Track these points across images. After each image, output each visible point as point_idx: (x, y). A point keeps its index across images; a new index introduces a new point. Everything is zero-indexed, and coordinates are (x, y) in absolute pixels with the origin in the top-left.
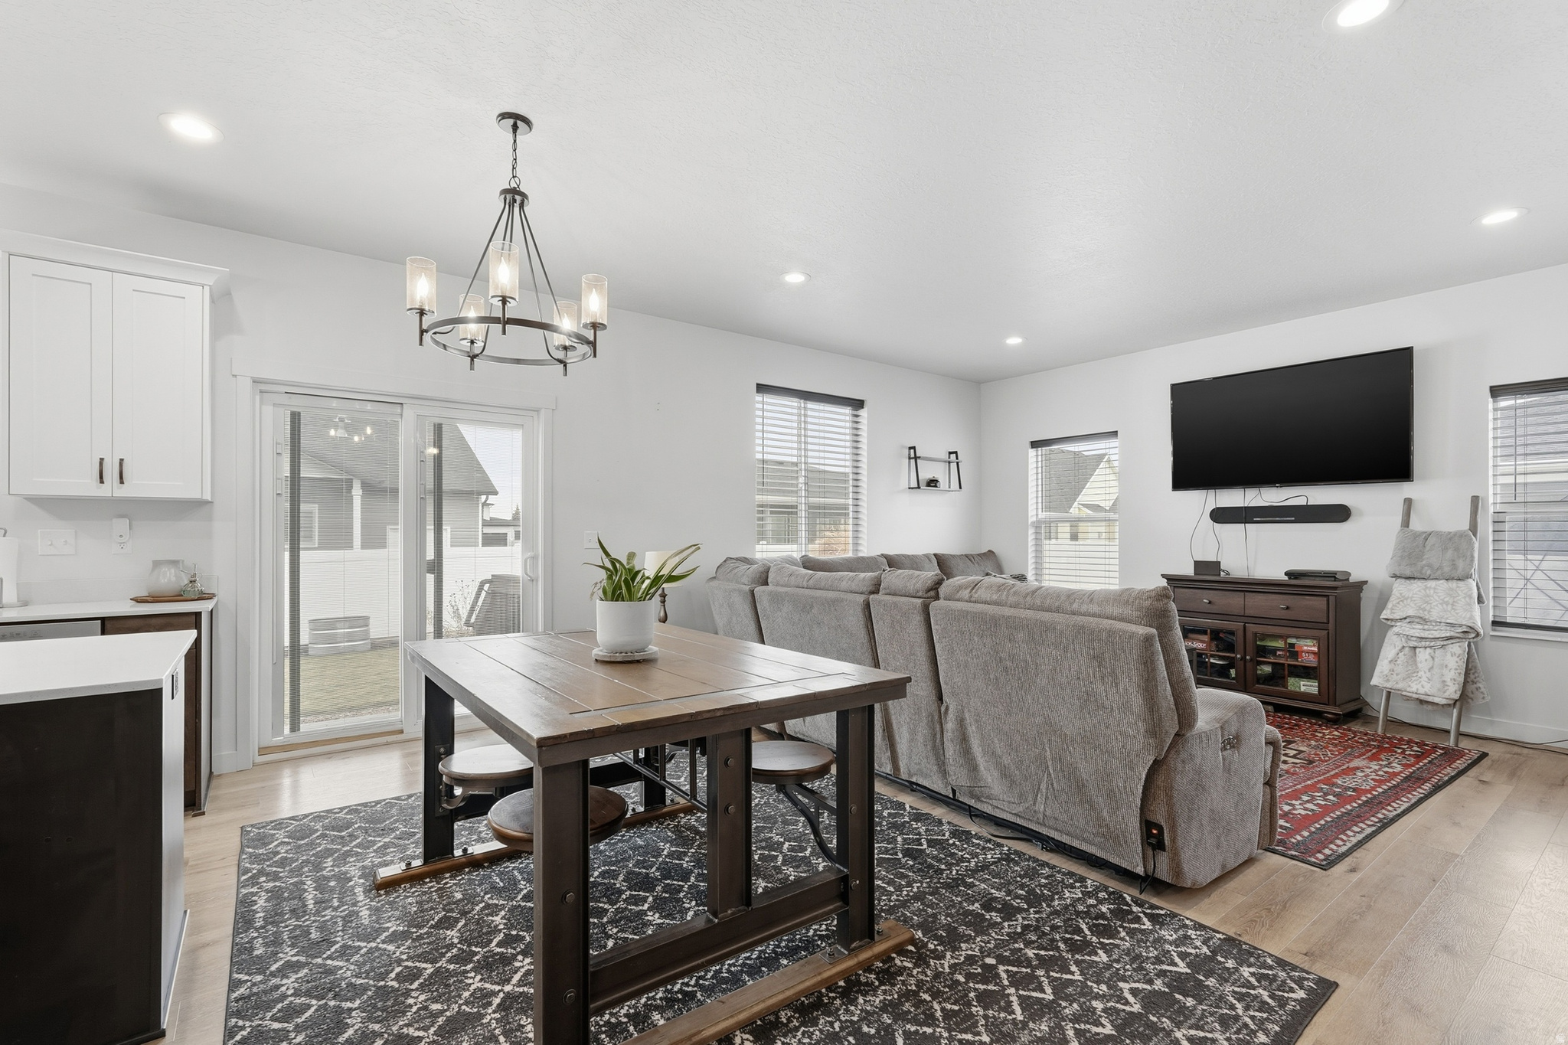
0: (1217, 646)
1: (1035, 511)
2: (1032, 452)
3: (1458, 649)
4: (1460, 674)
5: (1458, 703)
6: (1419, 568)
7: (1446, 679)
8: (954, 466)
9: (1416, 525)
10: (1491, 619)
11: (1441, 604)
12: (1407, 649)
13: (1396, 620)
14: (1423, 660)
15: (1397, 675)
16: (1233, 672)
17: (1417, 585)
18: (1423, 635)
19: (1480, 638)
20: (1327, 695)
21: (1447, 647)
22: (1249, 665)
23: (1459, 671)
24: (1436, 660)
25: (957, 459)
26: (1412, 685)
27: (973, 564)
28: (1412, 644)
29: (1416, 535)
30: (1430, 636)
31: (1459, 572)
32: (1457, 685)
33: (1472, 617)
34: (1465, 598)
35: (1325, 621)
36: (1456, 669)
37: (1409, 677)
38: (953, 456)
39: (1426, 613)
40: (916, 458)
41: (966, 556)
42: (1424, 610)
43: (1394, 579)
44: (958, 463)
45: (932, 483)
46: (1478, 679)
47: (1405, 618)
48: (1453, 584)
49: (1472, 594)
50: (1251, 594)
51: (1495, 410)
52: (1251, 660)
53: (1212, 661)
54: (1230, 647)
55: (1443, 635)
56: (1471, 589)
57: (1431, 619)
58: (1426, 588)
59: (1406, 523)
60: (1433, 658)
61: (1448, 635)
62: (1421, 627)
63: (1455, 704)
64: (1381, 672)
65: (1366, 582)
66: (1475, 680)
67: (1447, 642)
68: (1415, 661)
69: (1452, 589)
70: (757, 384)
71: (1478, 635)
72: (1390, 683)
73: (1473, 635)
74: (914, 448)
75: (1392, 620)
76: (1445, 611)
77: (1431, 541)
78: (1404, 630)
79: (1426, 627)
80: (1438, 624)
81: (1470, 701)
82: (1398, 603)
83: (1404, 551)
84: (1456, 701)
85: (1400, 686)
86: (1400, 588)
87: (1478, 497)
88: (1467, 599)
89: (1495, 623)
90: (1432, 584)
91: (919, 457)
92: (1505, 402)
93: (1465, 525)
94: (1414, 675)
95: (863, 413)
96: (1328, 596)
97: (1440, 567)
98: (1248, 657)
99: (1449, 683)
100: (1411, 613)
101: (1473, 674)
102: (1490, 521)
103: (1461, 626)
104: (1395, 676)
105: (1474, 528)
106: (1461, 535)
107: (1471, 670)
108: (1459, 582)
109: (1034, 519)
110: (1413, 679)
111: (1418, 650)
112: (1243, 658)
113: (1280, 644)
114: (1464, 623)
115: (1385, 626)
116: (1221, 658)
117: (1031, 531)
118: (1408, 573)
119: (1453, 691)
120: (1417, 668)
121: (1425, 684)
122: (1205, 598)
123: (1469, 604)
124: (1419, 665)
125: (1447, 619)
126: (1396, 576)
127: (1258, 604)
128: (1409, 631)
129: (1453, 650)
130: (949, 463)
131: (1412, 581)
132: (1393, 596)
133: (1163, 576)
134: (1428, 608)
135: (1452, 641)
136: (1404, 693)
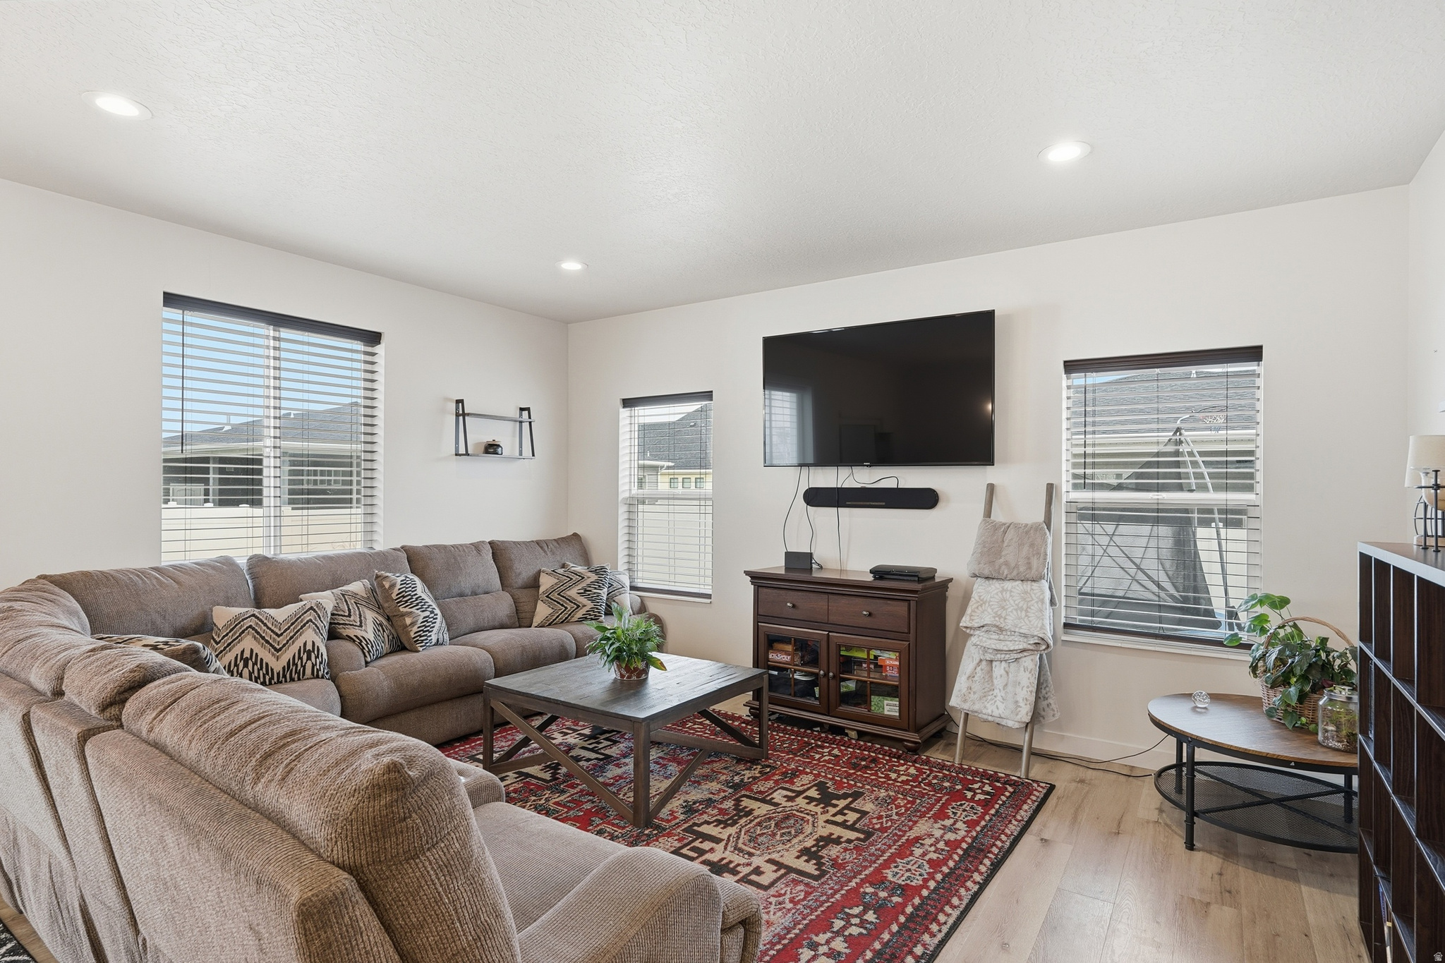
0: (802, 658)
1: (627, 486)
2: (625, 413)
3: (1030, 662)
4: (1031, 692)
5: (1029, 725)
6: (997, 567)
7: (1018, 699)
8: (526, 426)
9: (998, 516)
10: (1063, 620)
11: (1016, 610)
12: (984, 663)
13: (975, 629)
14: (999, 677)
15: (975, 693)
16: (817, 690)
17: (995, 586)
18: (999, 647)
19: (1049, 650)
20: (908, 720)
21: (1020, 660)
22: (832, 683)
23: (1030, 689)
24: (1010, 674)
25: (530, 418)
26: (988, 705)
27: (545, 552)
28: (989, 657)
29: (996, 527)
30: (1005, 648)
31: (1034, 573)
32: (1028, 706)
33: (1043, 627)
34: (1037, 602)
35: (906, 631)
36: (1028, 687)
37: (985, 696)
38: (525, 414)
39: (1002, 620)
40: (464, 415)
41: (538, 543)
42: (1000, 617)
43: (975, 578)
44: (530, 423)
45: (492, 448)
46: (1049, 694)
47: (983, 627)
48: (1028, 586)
49: (1044, 597)
50: (835, 597)
51: (1069, 387)
52: (834, 677)
53: (796, 676)
54: (814, 662)
55: (1016, 648)
56: (1043, 593)
57: (1007, 628)
58: (1003, 590)
59: (988, 513)
60: (1007, 673)
61: (1021, 647)
62: (997, 637)
63: (1027, 726)
64: (959, 691)
65: (951, 580)
66: (1046, 696)
67: (1021, 655)
68: (991, 677)
69: (1026, 593)
70: (165, 293)
71: (1048, 646)
72: (968, 704)
73: (1044, 647)
74: (462, 401)
75: (971, 628)
76: (1019, 619)
77: (1011, 534)
78: (981, 641)
79: (1002, 637)
80: (1013, 633)
81: (1041, 719)
82: (977, 608)
83: (984, 547)
84: (1028, 723)
85: (976, 707)
86: (981, 590)
87: (1052, 485)
88: (1040, 604)
89: (1067, 626)
90: (1008, 585)
91: (468, 414)
92: (1079, 379)
93: (1040, 518)
94: (991, 693)
95: (379, 349)
96: (910, 600)
97: (1017, 566)
98: (831, 674)
99: (1022, 704)
100: (987, 620)
101: (1045, 688)
102: (1063, 510)
103: (1033, 636)
104: (972, 695)
105: (1048, 522)
106: (1036, 528)
107: (1043, 684)
108: (1033, 583)
109: (627, 495)
110: (989, 698)
111: (994, 663)
112: (826, 675)
113: (863, 655)
114: (1036, 633)
115: (964, 636)
116: (807, 674)
117: (622, 510)
118: (986, 572)
119: (1025, 714)
120: (993, 685)
121: (998, 703)
122: (788, 601)
123: (1041, 611)
124: (995, 681)
125: (1020, 628)
126: (975, 576)
127: (843, 608)
128: (985, 642)
129: (1026, 664)
130: (521, 422)
131: (991, 581)
132: (972, 599)
133: (747, 573)
134: (1003, 615)
135: (1025, 654)
136: (980, 716)
